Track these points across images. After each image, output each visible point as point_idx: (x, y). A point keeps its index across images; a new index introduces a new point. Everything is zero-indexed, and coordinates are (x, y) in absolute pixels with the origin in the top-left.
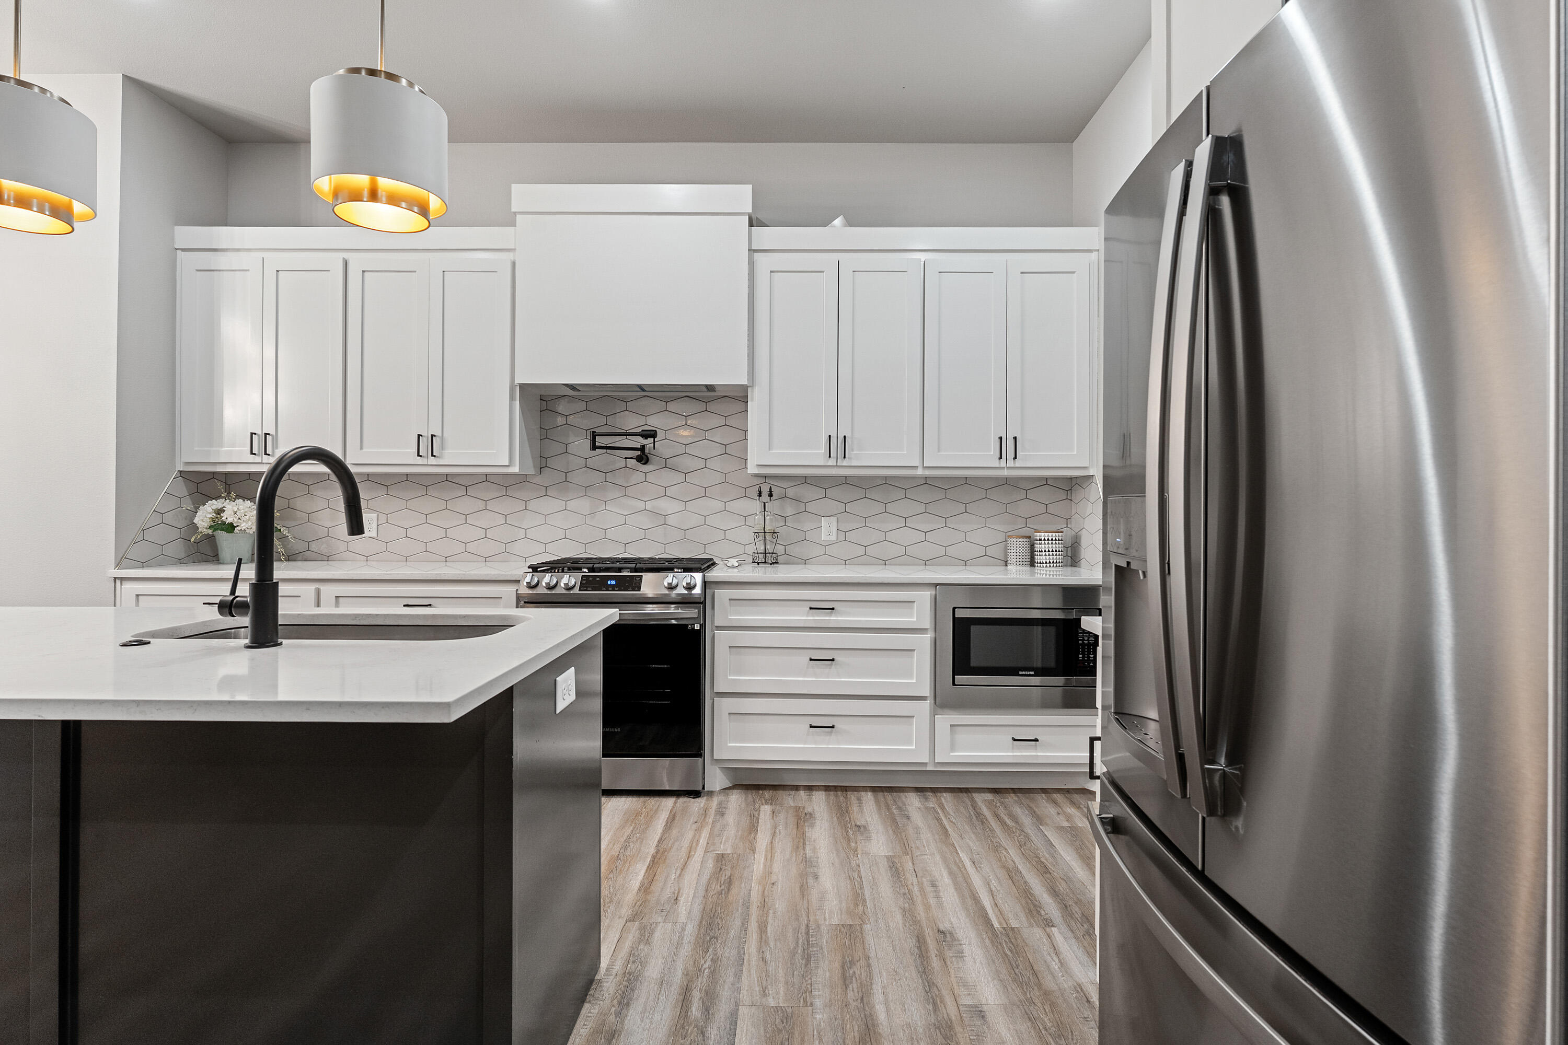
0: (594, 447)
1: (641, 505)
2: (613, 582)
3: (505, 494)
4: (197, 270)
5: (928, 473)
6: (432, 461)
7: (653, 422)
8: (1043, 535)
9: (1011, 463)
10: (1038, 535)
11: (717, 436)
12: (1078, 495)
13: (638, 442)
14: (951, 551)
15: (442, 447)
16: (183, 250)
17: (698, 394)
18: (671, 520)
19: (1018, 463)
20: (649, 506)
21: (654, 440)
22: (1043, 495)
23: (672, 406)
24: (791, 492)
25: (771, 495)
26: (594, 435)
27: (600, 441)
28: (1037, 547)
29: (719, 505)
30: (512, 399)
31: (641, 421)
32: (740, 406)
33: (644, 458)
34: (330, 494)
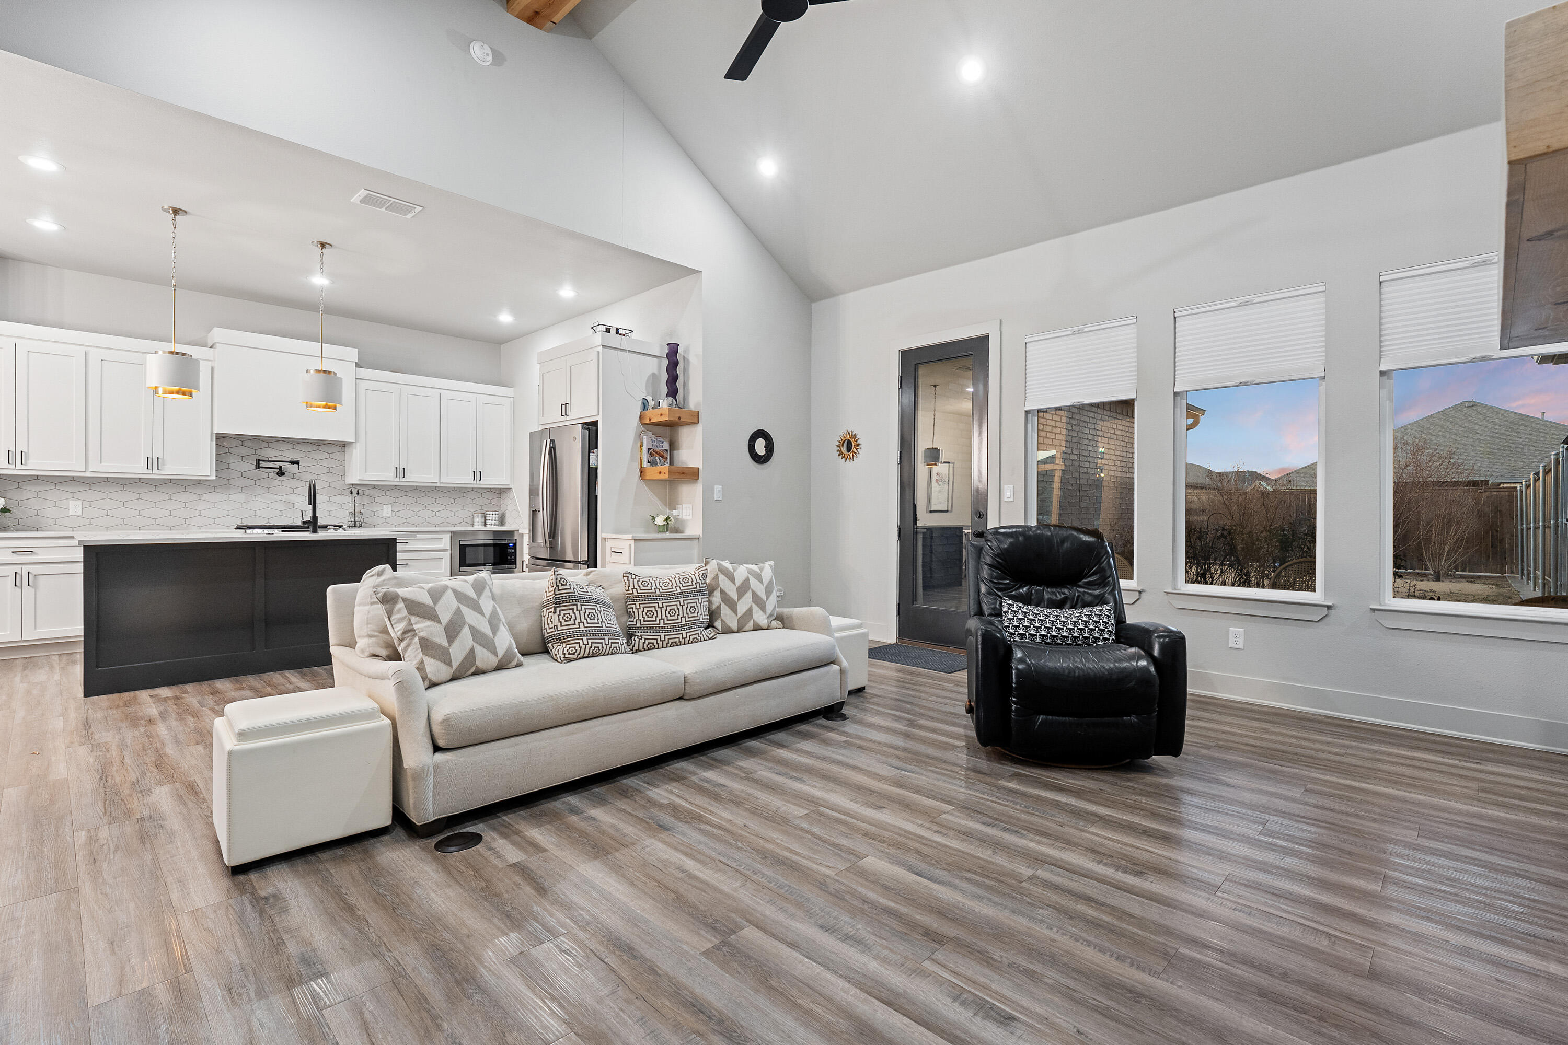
0: (258, 467)
1: (279, 498)
5: (442, 485)
6: (158, 472)
8: (490, 513)
9: (478, 482)
10: (488, 513)
11: (325, 463)
12: (504, 496)
13: (277, 465)
14: (447, 520)
15: (163, 464)
18: (296, 506)
19: (481, 482)
20: (283, 498)
22: (489, 495)
23: (296, 447)
24: (367, 492)
25: (358, 494)
26: (259, 461)
27: (262, 464)
28: (487, 518)
30: (211, 440)
31: (278, 453)
32: (339, 449)
33: (281, 473)
34: (38, 489)
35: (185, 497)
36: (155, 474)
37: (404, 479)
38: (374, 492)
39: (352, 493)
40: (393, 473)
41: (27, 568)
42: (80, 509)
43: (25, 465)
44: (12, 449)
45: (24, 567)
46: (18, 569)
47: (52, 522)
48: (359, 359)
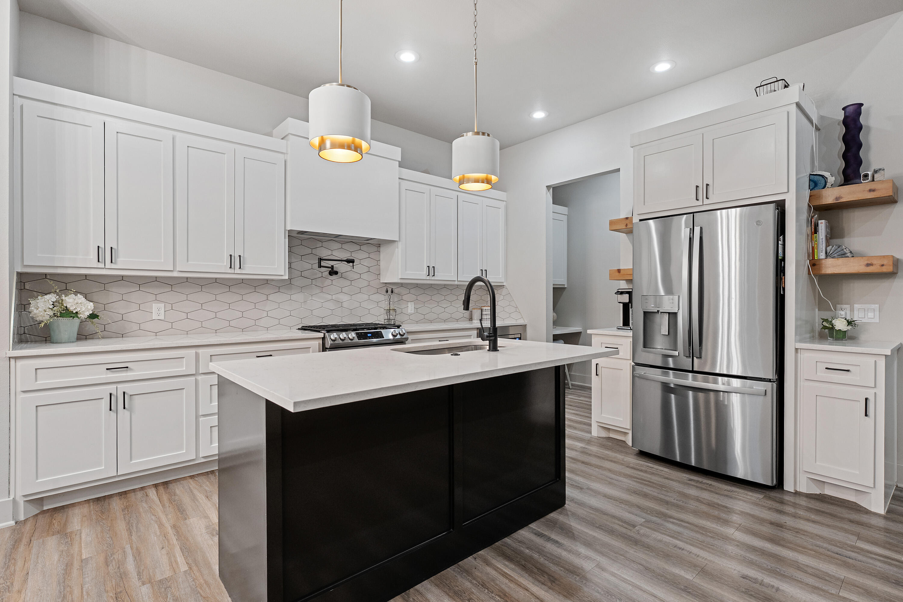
0: (320, 266)
1: (329, 297)
2: (370, 335)
3: (254, 291)
4: (38, 116)
6: (238, 271)
7: (354, 256)
13: (332, 264)
15: (244, 263)
16: (20, 96)
17: (358, 241)
18: (345, 305)
20: (334, 297)
21: (353, 264)
23: (345, 246)
24: (399, 291)
25: (392, 292)
26: (320, 260)
27: (322, 263)
28: (483, 313)
29: (366, 297)
30: (285, 238)
31: (330, 252)
32: (375, 249)
33: (333, 272)
34: (124, 290)
35: (255, 297)
36: (236, 274)
37: (433, 278)
38: (403, 291)
39: (387, 292)
40: (425, 272)
41: (122, 387)
42: (162, 311)
43: (115, 263)
44: (102, 246)
45: (120, 386)
46: (112, 388)
47: (136, 327)
48: (402, 158)
